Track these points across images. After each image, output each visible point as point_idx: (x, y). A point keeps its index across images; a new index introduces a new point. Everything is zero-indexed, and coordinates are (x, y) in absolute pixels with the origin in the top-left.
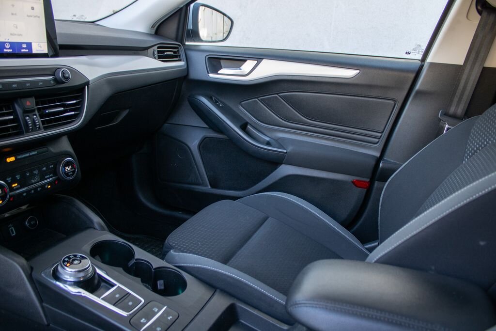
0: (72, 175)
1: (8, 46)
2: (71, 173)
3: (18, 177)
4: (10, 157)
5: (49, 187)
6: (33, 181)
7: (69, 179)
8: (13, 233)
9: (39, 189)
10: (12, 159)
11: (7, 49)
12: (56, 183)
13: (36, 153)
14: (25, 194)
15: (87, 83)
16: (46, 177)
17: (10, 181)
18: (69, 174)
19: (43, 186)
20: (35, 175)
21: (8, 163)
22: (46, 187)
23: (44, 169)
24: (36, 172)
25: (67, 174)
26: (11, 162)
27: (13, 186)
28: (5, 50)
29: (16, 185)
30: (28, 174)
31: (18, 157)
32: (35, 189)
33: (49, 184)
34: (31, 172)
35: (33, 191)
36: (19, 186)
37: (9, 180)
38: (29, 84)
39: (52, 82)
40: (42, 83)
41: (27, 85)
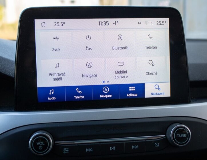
1: (106, 91)
11: (104, 94)
28: (101, 96)
38: (114, 148)
39: (157, 145)
40: (137, 147)
41: (111, 149)
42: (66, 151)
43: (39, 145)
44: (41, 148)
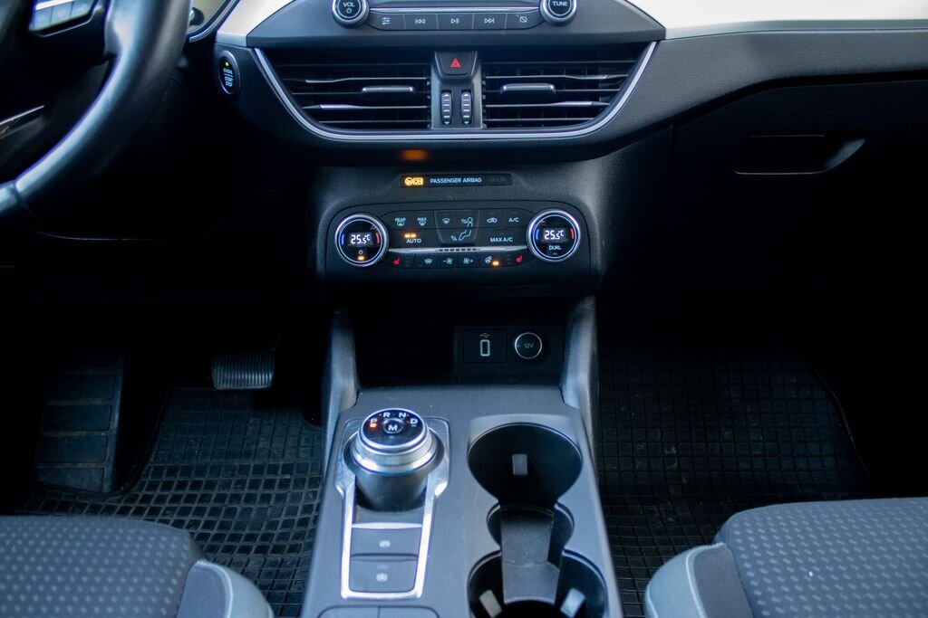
0: (560, 253)
2: (557, 247)
3: (422, 221)
4: (413, 177)
5: (496, 263)
6: (454, 238)
7: (548, 258)
8: (485, 352)
9: (466, 261)
10: (419, 181)
12: (519, 260)
13: (478, 180)
14: (428, 261)
15: (659, 34)
16: (492, 240)
17: (401, 225)
18: (551, 248)
19: (479, 258)
20: (464, 227)
21: (407, 186)
22: (488, 260)
23: (493, 220)
24: (468, 222)
25: (543, 246)
26: (413, 187)
27: (407, 236)
29: (414, 236)
30: (446, 222)
31: (433, 181)
32: (458, 258)
33: (495, 256)
34: (456, 218)
35: (449, 261)
36: (419, 241)
37: (400, 222)
38: (457, 21)
39: (524, 20)
40: (493, 21)
41: (453, 21)
42: (386, 21)
43: (347, 7)
44: (349, 11)
